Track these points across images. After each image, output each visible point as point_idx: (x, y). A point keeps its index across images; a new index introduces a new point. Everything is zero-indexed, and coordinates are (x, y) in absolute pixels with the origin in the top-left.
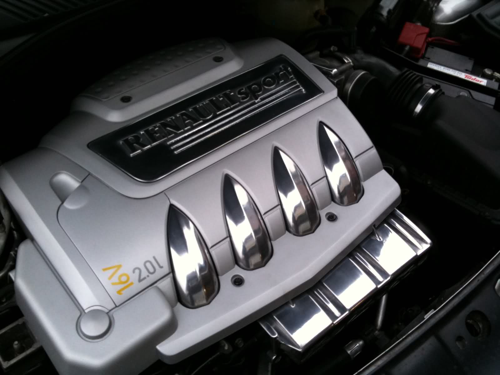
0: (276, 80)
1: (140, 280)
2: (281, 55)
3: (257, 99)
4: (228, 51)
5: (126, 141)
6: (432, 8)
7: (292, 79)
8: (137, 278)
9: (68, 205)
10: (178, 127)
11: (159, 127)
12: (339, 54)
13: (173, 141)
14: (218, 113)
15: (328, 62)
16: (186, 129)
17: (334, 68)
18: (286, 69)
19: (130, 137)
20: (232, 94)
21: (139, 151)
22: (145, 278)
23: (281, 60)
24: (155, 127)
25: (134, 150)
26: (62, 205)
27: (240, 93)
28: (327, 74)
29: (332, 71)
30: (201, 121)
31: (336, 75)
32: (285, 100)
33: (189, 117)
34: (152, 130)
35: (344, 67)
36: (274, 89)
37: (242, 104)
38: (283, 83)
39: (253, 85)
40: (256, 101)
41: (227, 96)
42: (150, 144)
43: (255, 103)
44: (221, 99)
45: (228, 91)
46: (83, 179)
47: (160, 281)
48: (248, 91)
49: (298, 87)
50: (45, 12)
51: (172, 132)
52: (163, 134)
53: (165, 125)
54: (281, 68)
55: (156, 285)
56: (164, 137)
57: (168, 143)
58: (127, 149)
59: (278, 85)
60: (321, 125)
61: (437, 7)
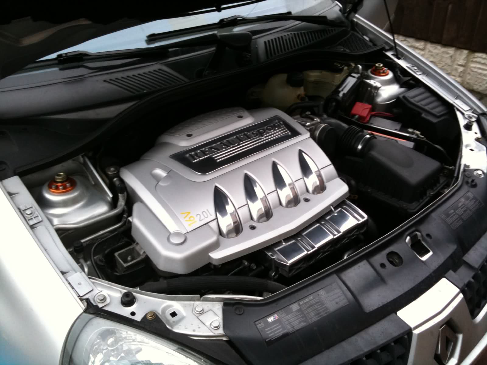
0: (274, 128)
1: (200, 221)
2: (276, 116)
3: (262, 136)
4: (246, 113)
5: (191, 155)
6: (374, 94)
7: (283, 127)
8: (199, 219)
9: (161, 184)
10: (218, 149)
11: (208, 149)
12: (311, 116)
13: (216, 155)
14: (241, 143)
15: (304, 119)
16: (223, 150)
17: (308, 122)
18: (279, 122)
19: (192, 153)
20: (249, 134)
21: (198, 160)
22: (202, 220)
23: (277, 118)
24: (206, 149)
25: (195, 159)
26: (158, 184)
27: (253, 134)
28: (304, 125)
29: (306, 124)
30: (231, 147)
31: (309, 126)
32: (279, 138)
33: (224, 145)
34: (204, 150)
35: (314, 122)
36: (272, 132)
37: (254, 139)
38: (278, 129)
39: (261, 130)
40: (262, 138)
41: (245, 135)
42: (203, 157)
43: (261, 139)
44: (242, 136)
45: (246, 133)
46: (169, 171)
47: (211, 222)
48: (257, 133)
49: (286, 131)
50: (144, 90)
51: (215, 152)
52: (210, 152)
53: (211, 148)
54: (276, 122)
55: (208, 224)
56: (211, 154)
57: (214, 156)
58: (191, 159)
59: (275, 130)
60: (301, 152)
61: (377, 93)
